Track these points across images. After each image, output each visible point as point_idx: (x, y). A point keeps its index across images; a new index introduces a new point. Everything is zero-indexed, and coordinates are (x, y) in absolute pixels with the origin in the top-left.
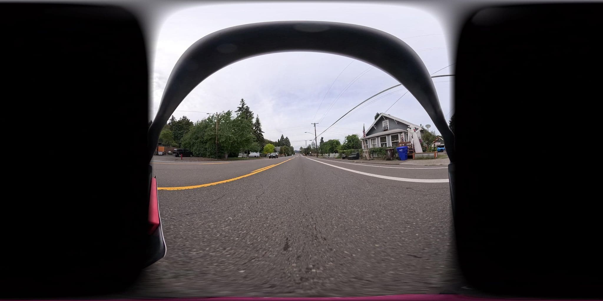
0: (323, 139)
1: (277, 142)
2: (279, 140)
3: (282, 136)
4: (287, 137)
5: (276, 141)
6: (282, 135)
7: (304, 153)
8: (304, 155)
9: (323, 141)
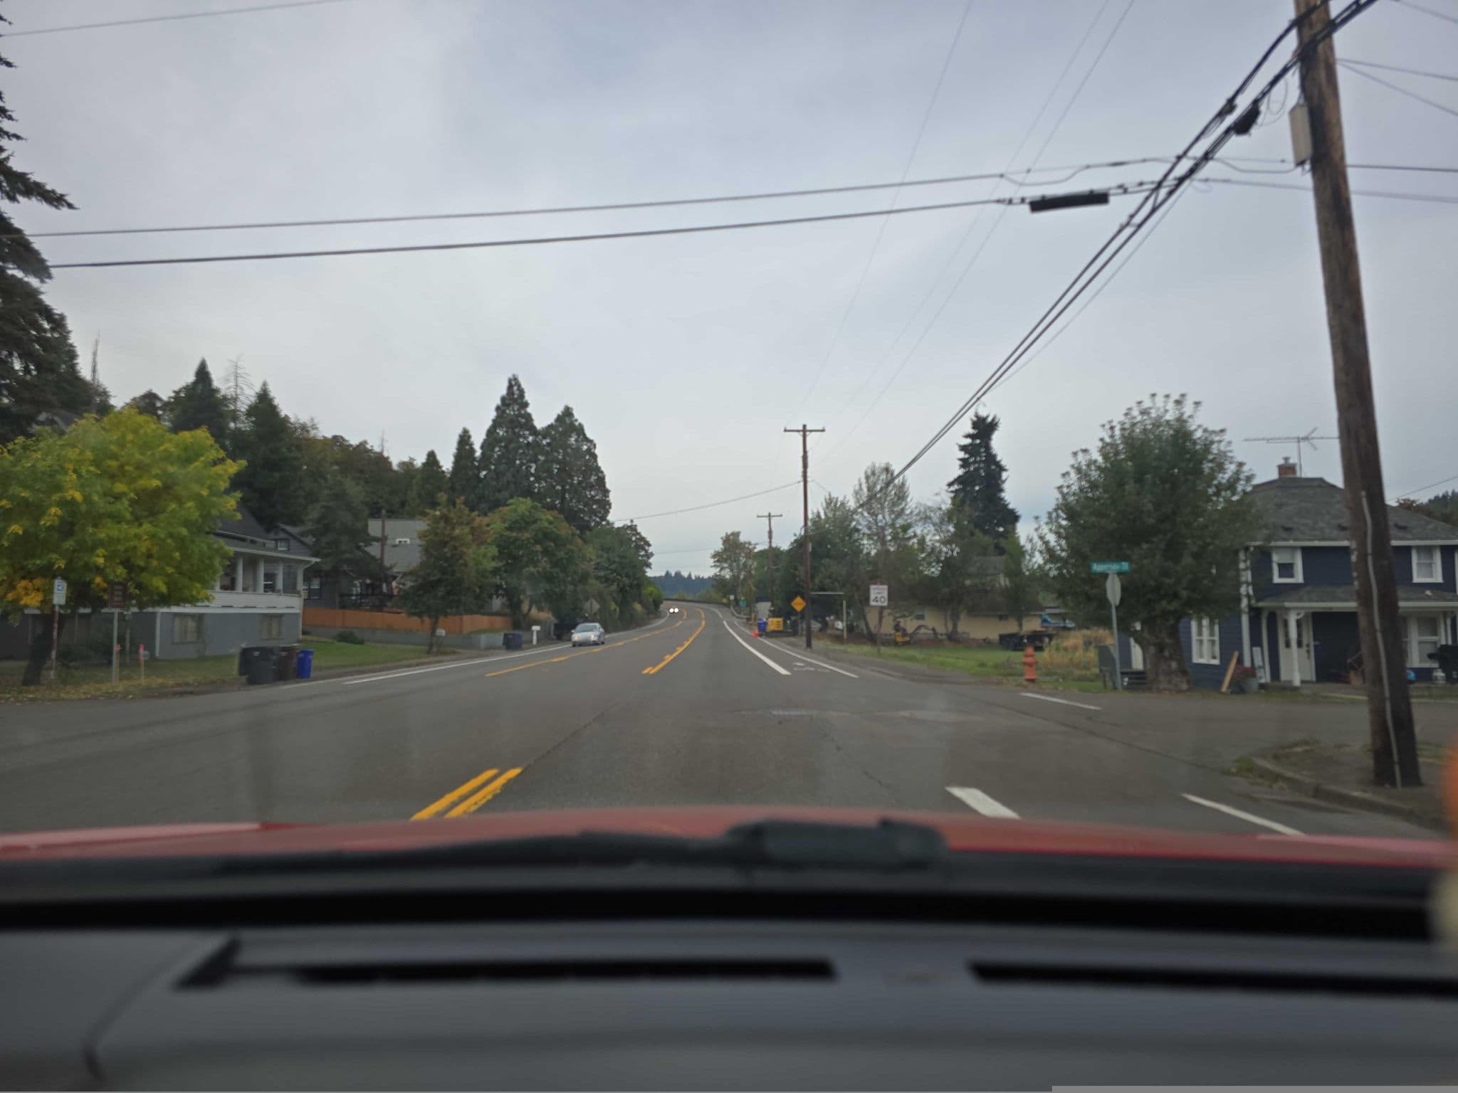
0: (998, 442)
1: (447, 463)
2: (464, 439)
3: (514, 399)
4: (568, 412)
5: (432, 456)
6: (513, 384)
7: (764, 608)
8: (774, 623)
9: (991, 459)
